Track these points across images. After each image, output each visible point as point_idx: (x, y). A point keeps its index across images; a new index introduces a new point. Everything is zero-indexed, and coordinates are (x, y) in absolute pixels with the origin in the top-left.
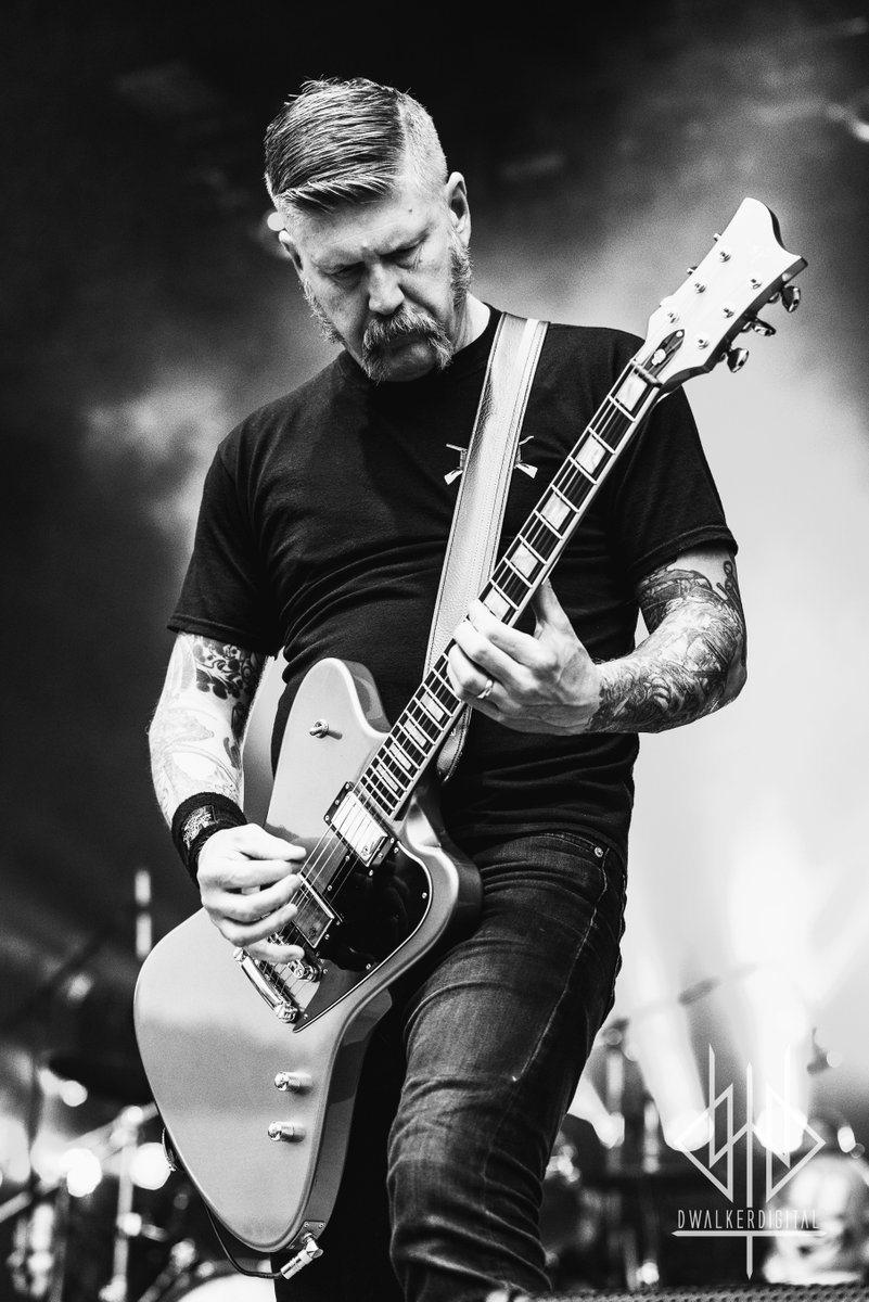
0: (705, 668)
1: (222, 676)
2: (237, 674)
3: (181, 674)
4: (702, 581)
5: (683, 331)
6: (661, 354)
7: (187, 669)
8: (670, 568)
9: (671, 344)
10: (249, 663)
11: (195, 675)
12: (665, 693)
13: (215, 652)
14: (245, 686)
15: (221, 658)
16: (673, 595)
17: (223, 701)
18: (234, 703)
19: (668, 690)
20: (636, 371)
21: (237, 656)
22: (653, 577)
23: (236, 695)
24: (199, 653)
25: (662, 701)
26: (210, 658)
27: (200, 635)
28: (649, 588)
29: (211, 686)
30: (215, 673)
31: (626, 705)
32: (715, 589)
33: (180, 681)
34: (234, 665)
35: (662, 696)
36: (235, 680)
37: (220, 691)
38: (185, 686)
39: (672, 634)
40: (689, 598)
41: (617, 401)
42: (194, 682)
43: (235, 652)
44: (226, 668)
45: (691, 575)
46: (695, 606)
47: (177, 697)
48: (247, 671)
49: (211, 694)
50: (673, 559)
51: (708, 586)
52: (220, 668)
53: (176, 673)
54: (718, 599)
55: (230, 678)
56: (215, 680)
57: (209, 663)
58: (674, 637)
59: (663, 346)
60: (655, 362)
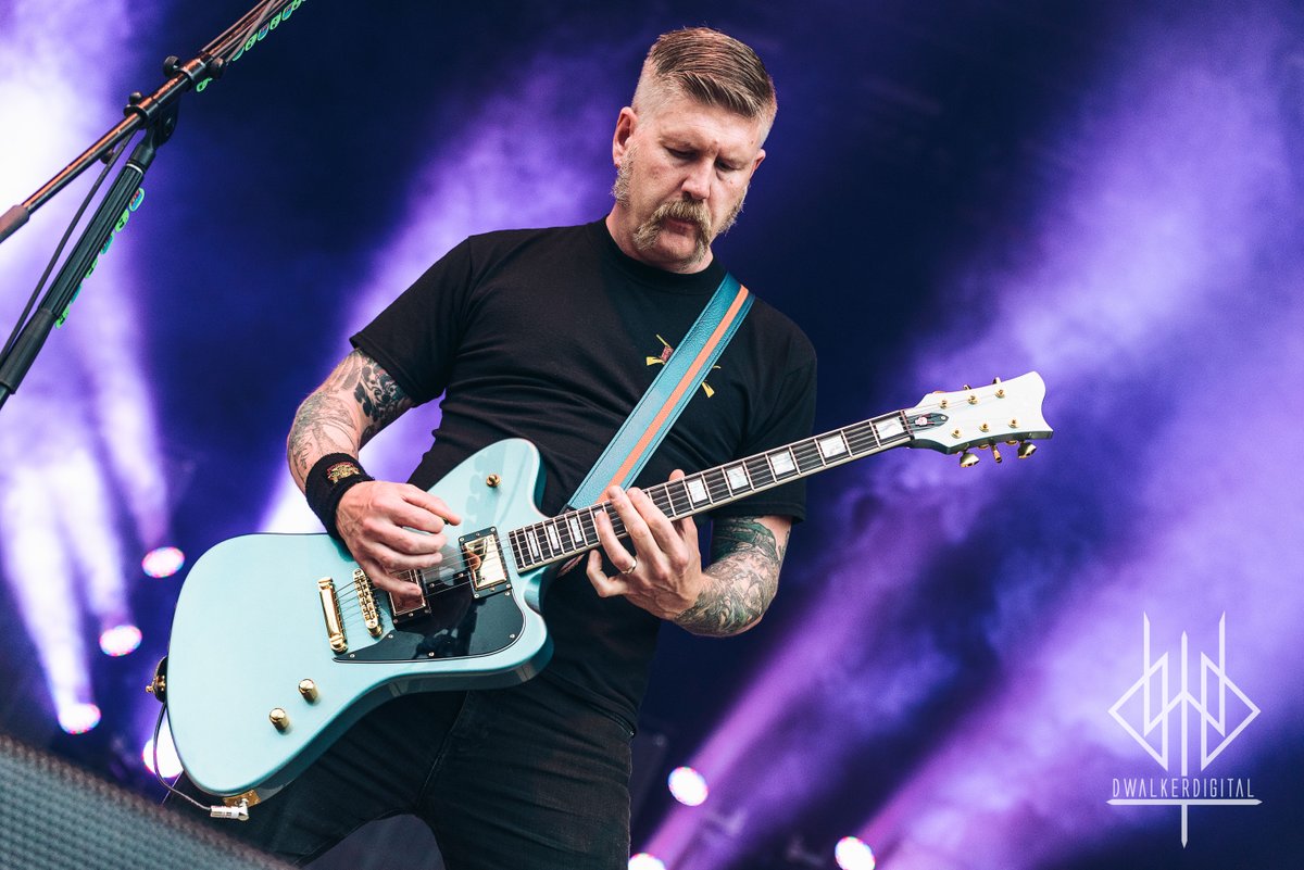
0: (754, 607)
1: (374, 401)
2: (382, 406)
3: (345, 378)
4: (771, 540)
5: (947, 418)
6: (924, 421)
7: (351, 378)
8: (756, 520)
9: (934, 419)
10: (396, 403)
11: (356, 385)
12: (728, 613)
13: (378, 381)
14: (384, 417)
15: (379, 386)
16: (747, 540)
17: (365, 417)
18: (371, 423)
19: (730, 612)
20: (901, 419)
21: (392, 394)
22: (741, 520)
23: (375, 419)
24: (366, 372)
25: (723, 618)
26: (373, 382)
27: (376, 361)
28: (734, 525)
29: (364, 401)
30: (371, 394)
31: (706, 612)
32: (777, 549)
33: (342, 382)
34: (386, 398)
35: (725, 615)
36: (380, 409)
37: (368, 408)
38: (345, 387)
39: (741, 571)
40: (757, 547)
41: (875, 427)
42: (353, 389)
43: (392, 390)
44: (380, 397)
45: (766, 532)
46: (760, 556)
47: (336, 392)
48: (392, 408)
49: (361, 406)
50: (761, 516)
51: (773, 546)
52: (376, 394)
53: (341, 376)
54: (776, 558)
55: (378, 405)
56: (368, 399)
57: (370, 385)
58: (742, 574)
59: (928, 417)
60: (917, 422)
